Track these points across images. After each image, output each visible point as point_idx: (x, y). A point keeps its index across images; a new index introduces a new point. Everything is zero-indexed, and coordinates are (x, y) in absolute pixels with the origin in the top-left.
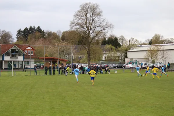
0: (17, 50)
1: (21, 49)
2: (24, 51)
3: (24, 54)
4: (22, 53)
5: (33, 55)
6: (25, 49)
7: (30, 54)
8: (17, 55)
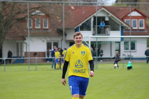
0: (107, 19)
1: (116, 16)
2: (122, 20)
3: (122, 27)
4: (119, 25)
5: (143, 28)
6: (126, 17)
7: (136, 28)
8: (108, 29)
